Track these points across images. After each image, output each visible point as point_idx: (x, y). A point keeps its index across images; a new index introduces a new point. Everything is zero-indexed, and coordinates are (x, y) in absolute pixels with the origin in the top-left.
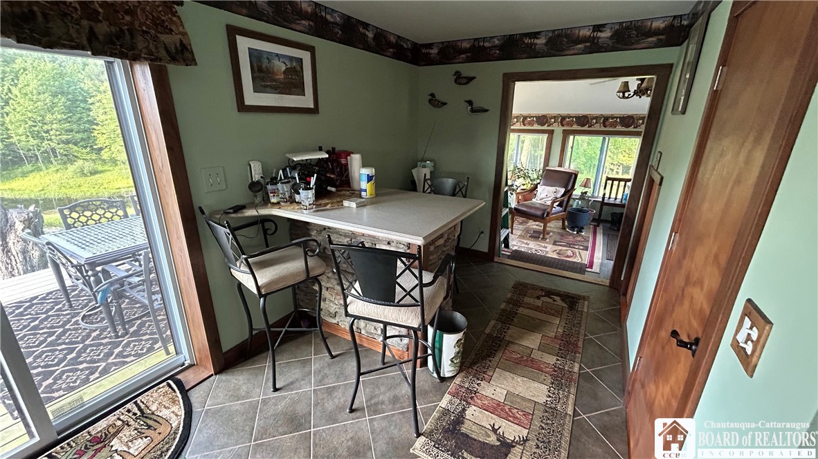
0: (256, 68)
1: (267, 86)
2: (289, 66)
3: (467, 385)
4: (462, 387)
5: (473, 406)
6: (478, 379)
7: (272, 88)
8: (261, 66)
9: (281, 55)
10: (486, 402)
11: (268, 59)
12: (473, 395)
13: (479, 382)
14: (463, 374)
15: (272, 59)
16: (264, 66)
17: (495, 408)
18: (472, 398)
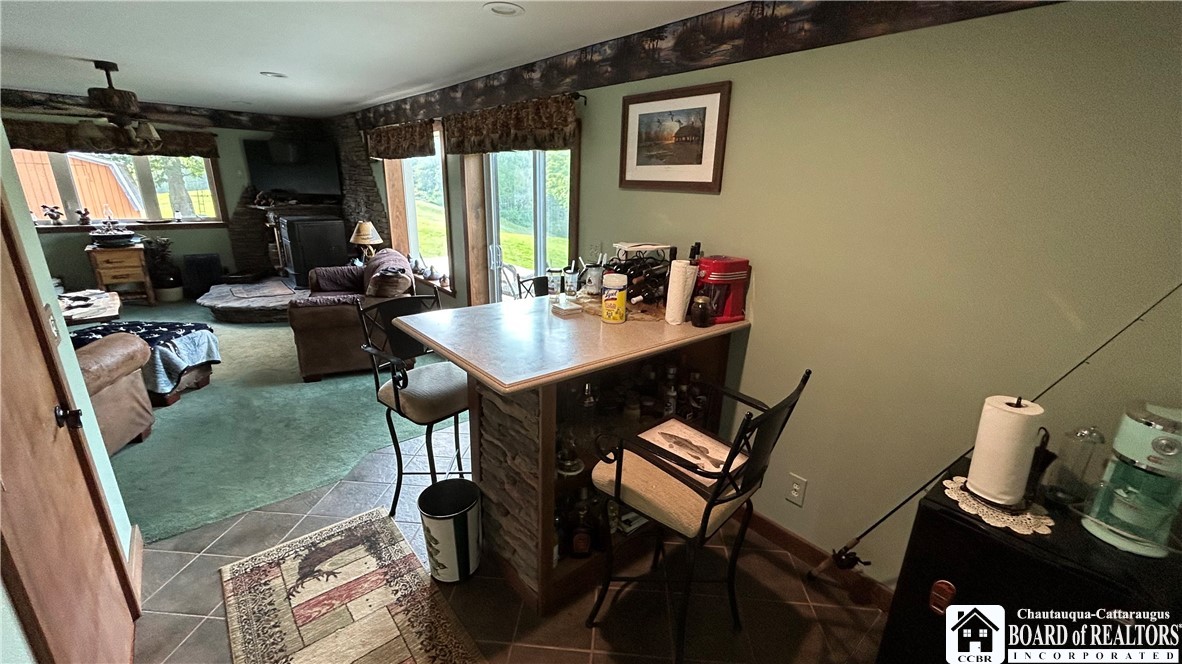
0: (644, 136)
1: (652, 156)
2: (685, 124)
3: (407, 578)
4: (409, 571)
5: (374, 569)
6: (405, 596)
7: (657, 158)
8: (649, 133)
9: (675, 111)
10: (366, 585)
11: (659, 121)
12: (387, 577)
13: (399, 594)
14: (427, 583)
15: (664, 121)
16: (653, 133)
17: (349, 591)
18: (386, 574)
